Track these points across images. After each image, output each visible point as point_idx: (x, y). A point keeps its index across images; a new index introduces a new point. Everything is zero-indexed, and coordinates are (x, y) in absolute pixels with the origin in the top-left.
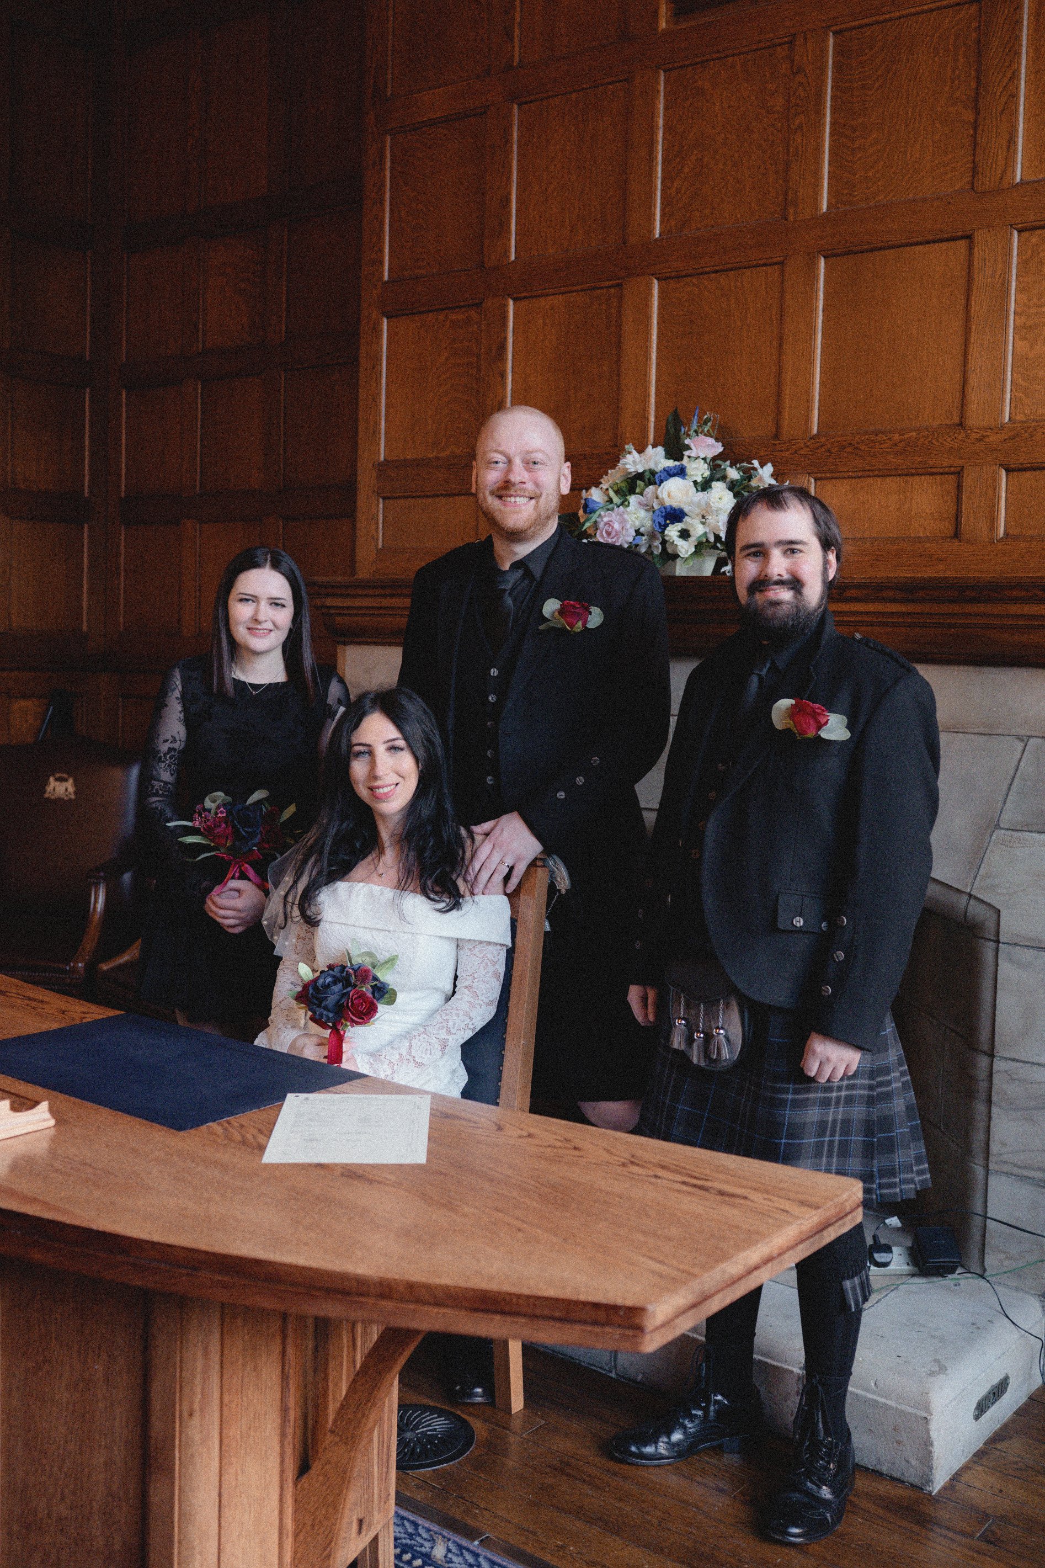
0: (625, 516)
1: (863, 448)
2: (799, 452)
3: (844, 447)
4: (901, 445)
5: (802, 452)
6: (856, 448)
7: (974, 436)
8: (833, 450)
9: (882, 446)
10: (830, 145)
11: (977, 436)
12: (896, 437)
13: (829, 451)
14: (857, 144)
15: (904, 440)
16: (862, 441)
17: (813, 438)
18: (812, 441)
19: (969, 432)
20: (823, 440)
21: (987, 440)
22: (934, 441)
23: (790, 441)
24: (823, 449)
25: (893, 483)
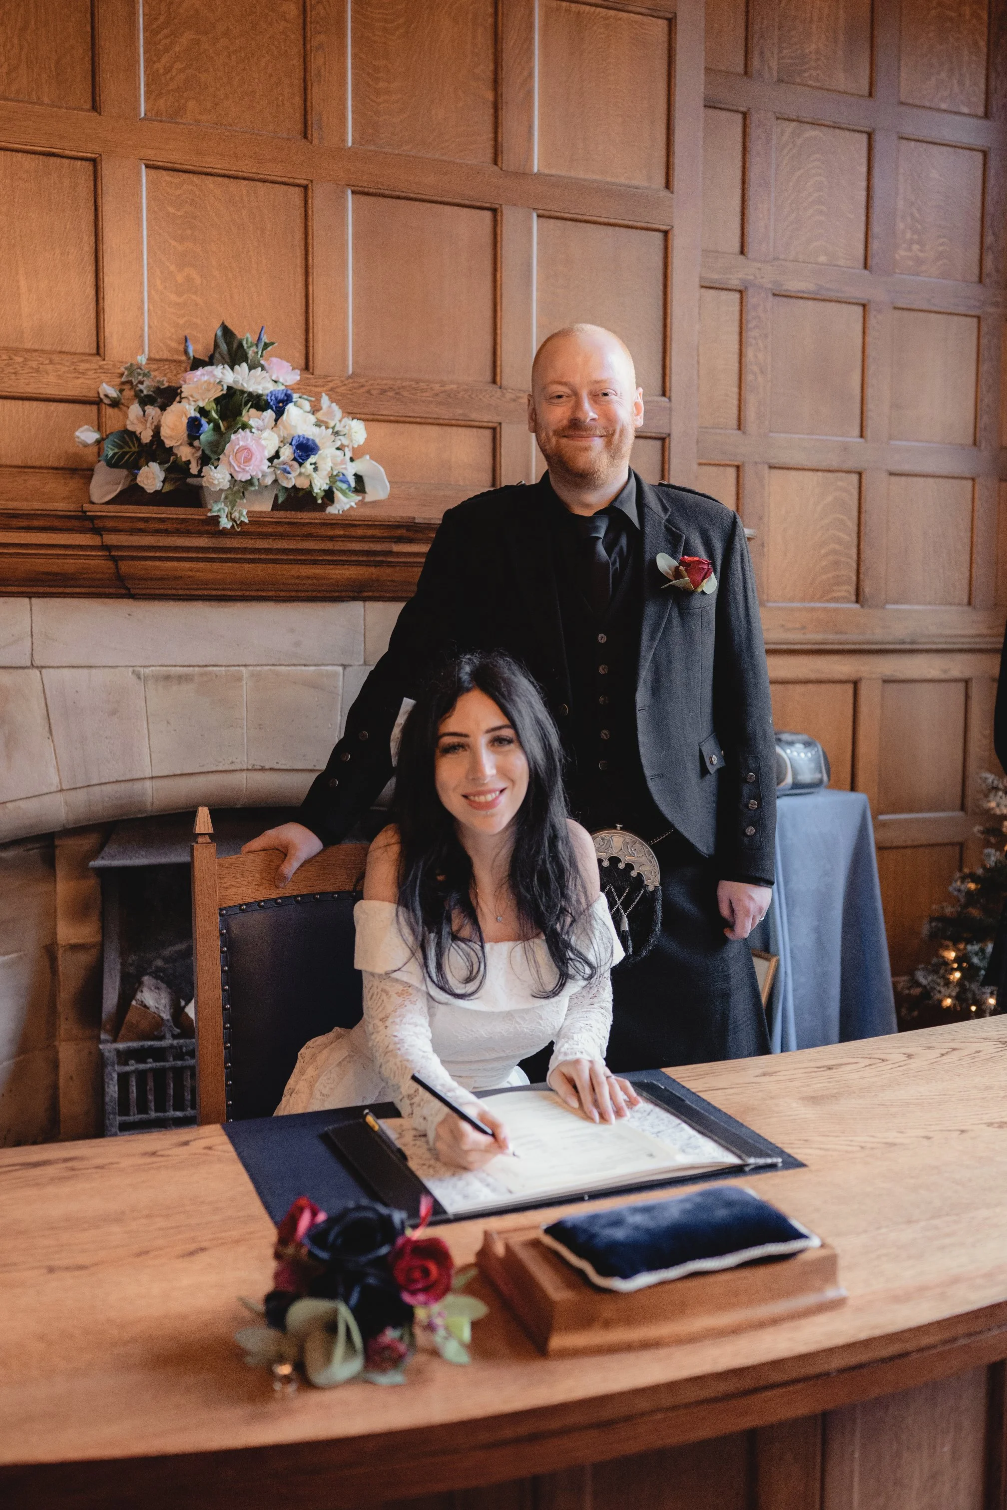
0: (263, 442)
1: (405, 394)
2: (336, 390)
3: (383, 392)
4: (441, 395)
5: (338, 390)
6: (397, 393)
7: (509, 396)
8: (373, 392)
9: (424, 394)
10: (352, 78)
11: (513, 396)
12: (437, 387)
13: (369, 392)
14: (381, 85)
15: (445, 391)
16: (404, 387)
17: (349, 377)
18: (350, 380)
19: (505, 391)
20: (362, 380)
21: (520, 400)
22: (473, 396)
23: (326, 377)
24: (362, 390)
25: (434, 431)
